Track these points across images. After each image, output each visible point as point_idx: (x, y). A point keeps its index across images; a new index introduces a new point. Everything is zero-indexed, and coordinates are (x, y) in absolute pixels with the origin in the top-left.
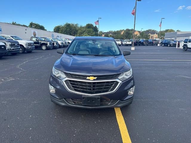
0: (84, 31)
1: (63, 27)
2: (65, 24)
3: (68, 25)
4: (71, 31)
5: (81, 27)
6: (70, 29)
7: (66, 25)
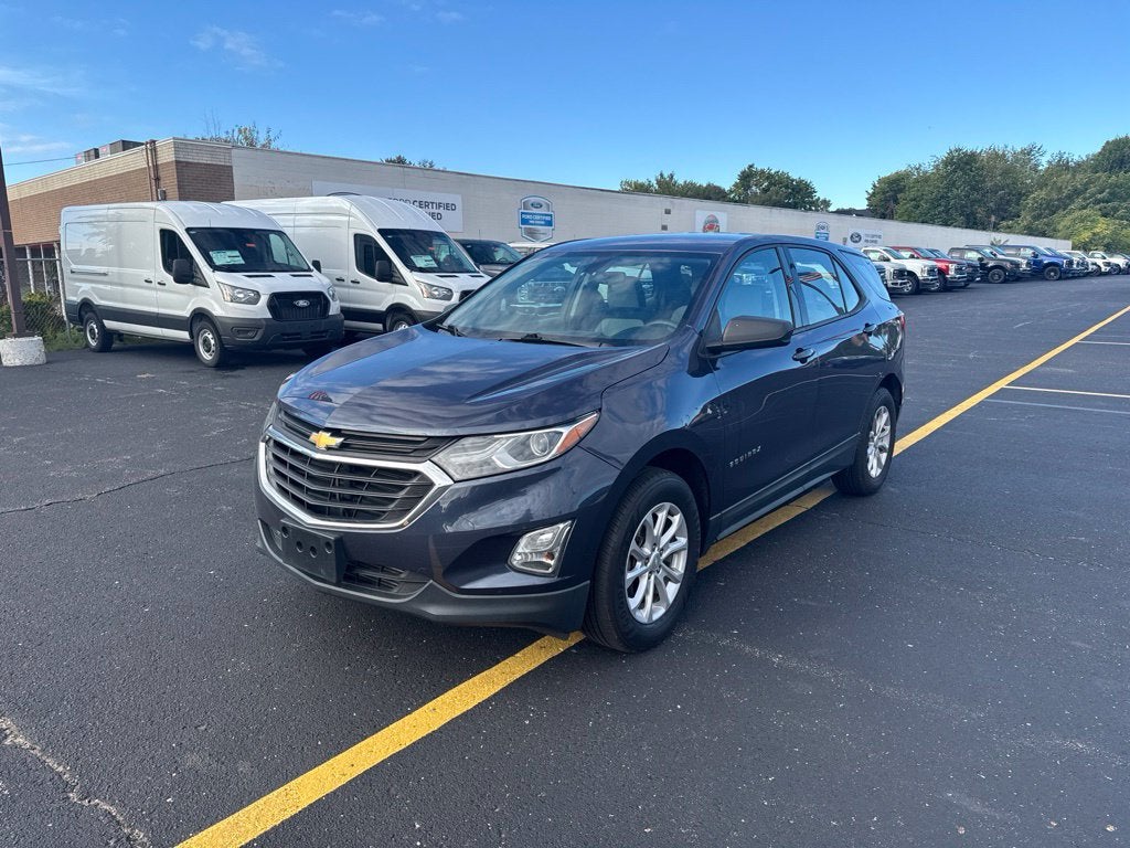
0: (1076, 193)
1: (925, 179)
2: (943, 154)
3: (962, 165)
4: (975, 196)
5: (1062, 166)
6: (973, 188)
7: (948, 162)
